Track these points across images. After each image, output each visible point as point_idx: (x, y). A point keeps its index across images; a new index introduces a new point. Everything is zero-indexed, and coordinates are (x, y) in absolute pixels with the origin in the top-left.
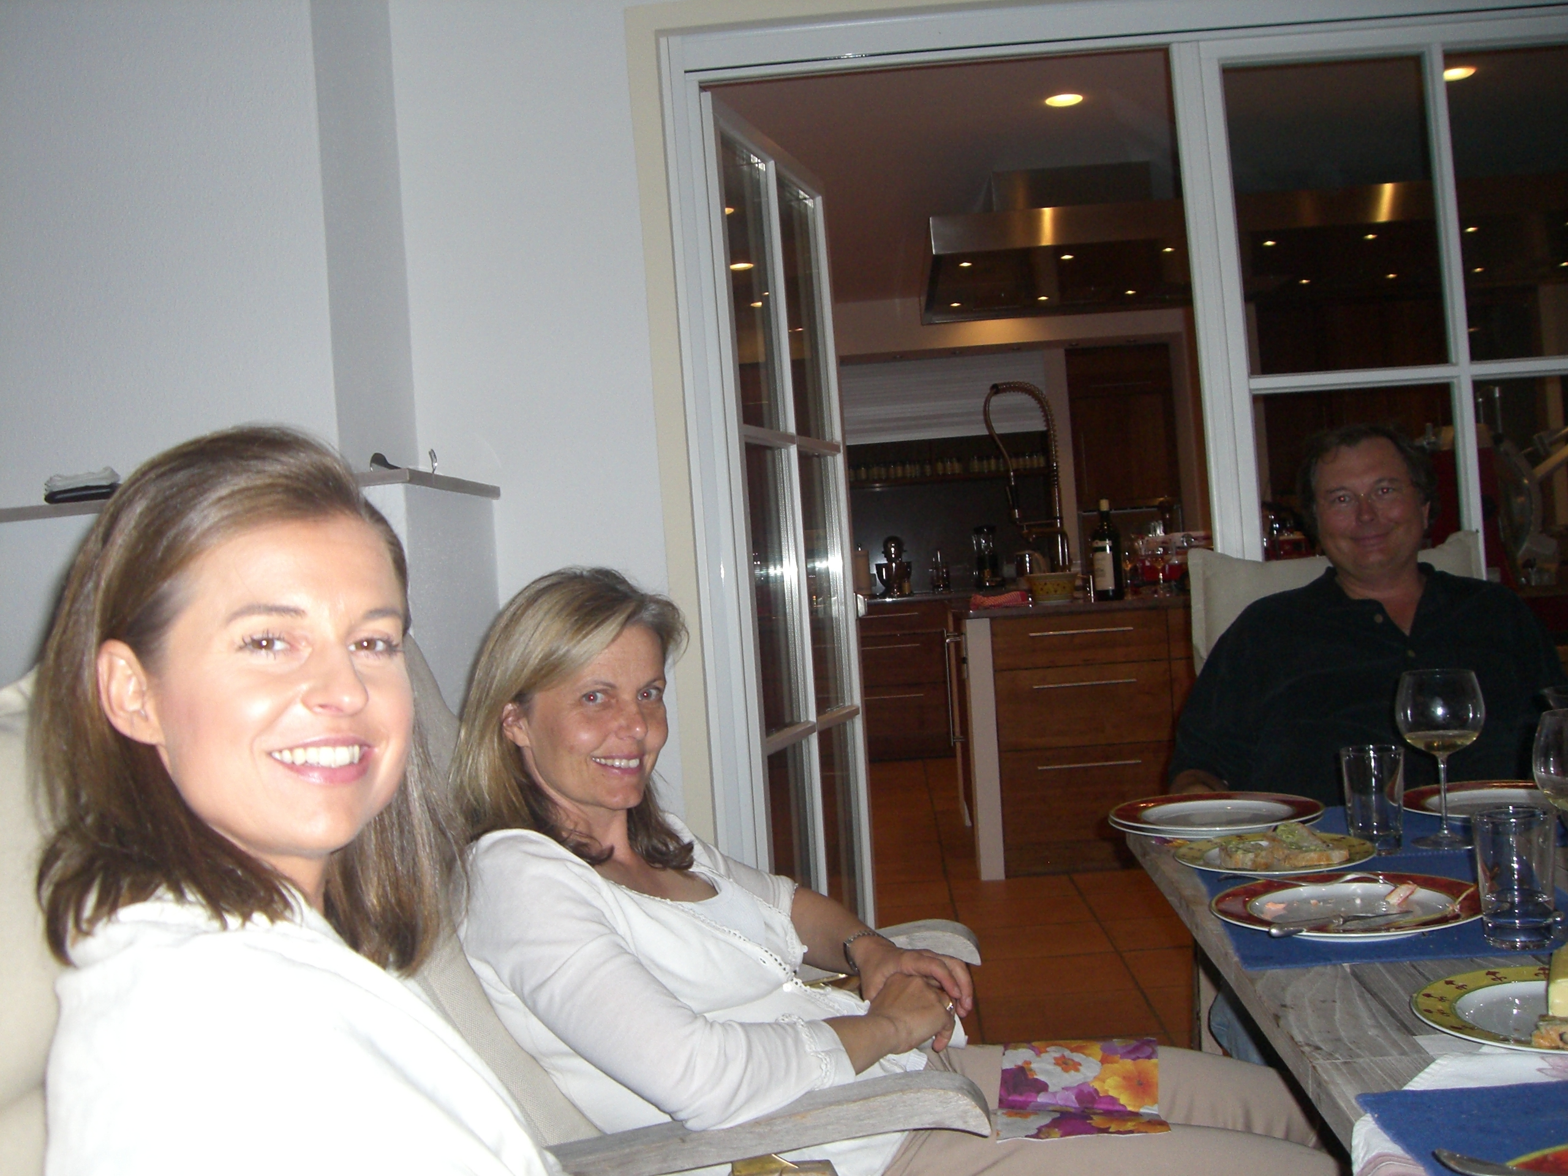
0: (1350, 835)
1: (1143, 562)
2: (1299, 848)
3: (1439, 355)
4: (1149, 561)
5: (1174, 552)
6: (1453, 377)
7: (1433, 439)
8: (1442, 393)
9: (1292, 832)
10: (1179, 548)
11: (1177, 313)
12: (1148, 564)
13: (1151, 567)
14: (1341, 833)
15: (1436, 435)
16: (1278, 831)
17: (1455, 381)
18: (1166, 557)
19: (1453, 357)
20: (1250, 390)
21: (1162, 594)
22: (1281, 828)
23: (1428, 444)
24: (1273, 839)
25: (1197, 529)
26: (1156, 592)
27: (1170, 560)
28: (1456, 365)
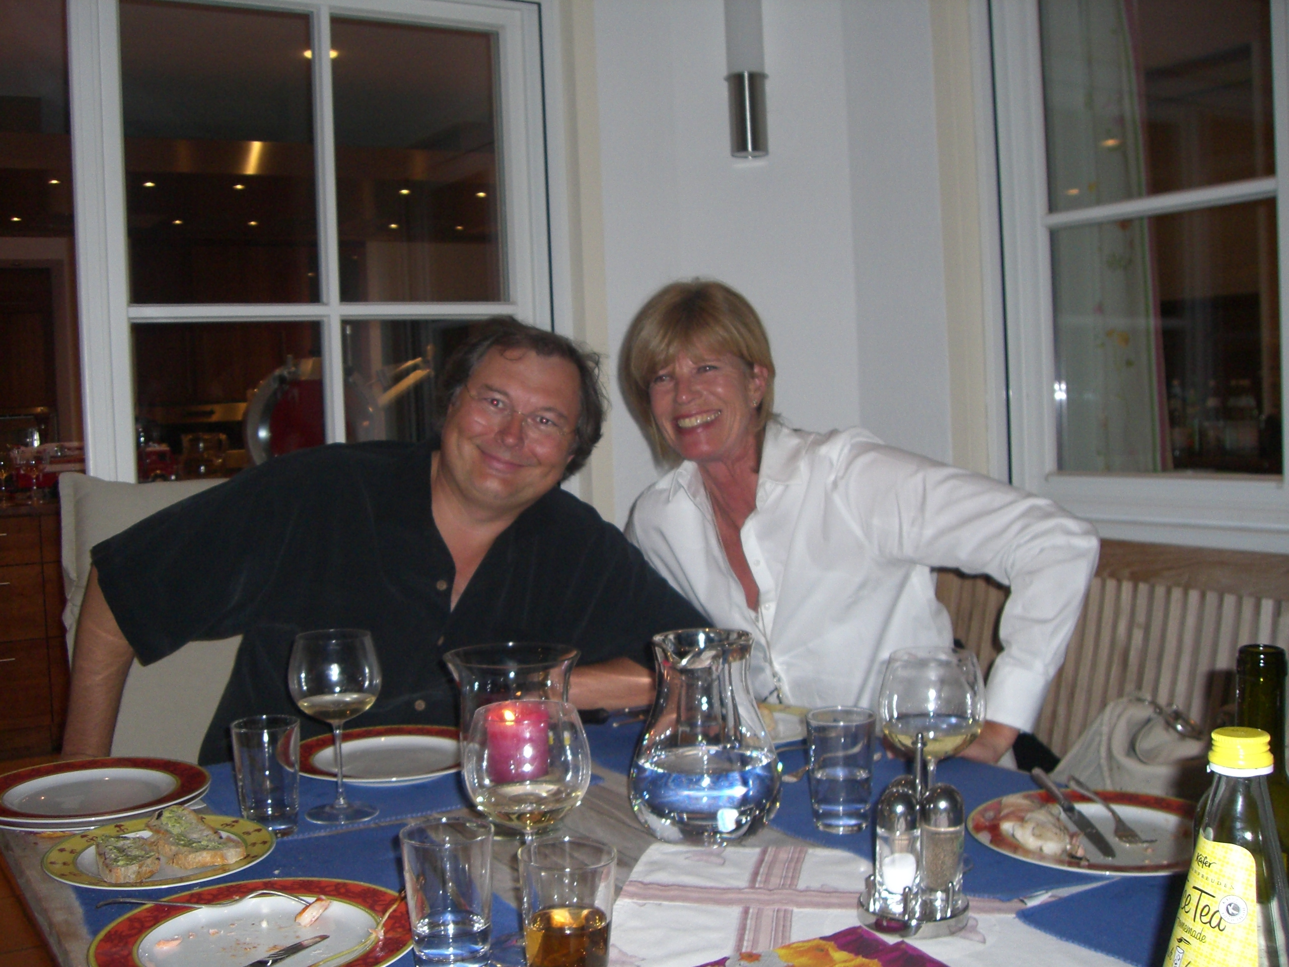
0: (242, 817)
1: (18, 469)
2: (189, 844)
3: (314, 296)
4: (24, 470)
5: (48, 461)
6: (324, 316)
7: (293, 369)
8: (314, 328)
9: (178, 819)
10: (52, 457)
11: (62, 241)
12: (22, 472)
13: (25, 475)
14: (232, 815)
15: (296, 365)
16: (163, 818)
17: (325, 319)
18: (41, 467)
19: (324, 298)
20: (129, 319)
21: (36, 501)
22: (166, 814)
23: (289, 373)
24: (157, 831)
25: (71, 440)
26: (30, 498)
27: (45, 468)
28: (326, 304)
